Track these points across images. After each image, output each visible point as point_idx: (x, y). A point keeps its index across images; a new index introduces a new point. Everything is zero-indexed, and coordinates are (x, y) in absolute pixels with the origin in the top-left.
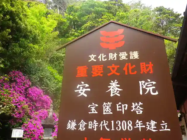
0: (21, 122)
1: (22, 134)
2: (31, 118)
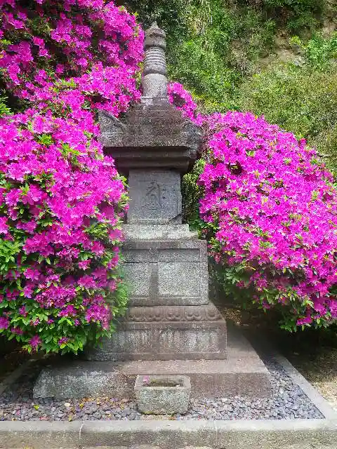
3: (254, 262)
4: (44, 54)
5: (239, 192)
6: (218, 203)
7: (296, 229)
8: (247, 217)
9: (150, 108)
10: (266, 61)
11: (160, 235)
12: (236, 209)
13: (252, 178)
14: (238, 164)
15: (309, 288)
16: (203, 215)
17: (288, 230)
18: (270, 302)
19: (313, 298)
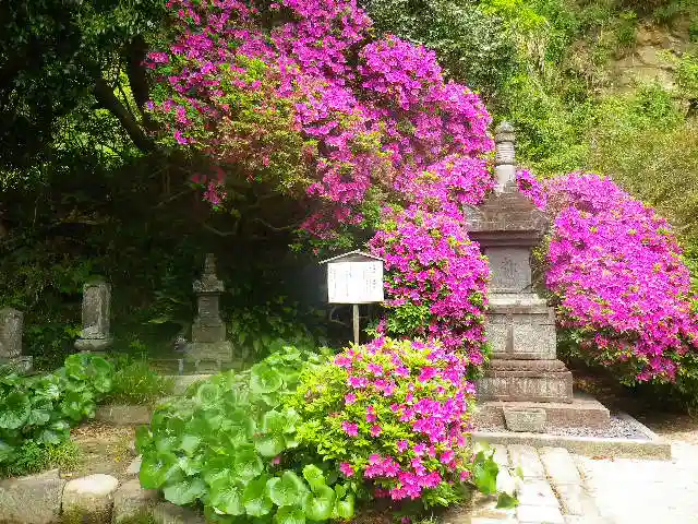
0: (362, 223)
1: (380, 286)
2: (406, 205)
3: (596, 325)
4: (410, 151)
5: (583, 266)
6: (563, 275)
7: (634, 298)
8: (590, 288)
9: (503, 195)
10: (622, 64)
11: (513, 302)
12: (580, 281)
13: (594, 253)
14: (581, 240)
15: (645, 348)
16: (550, 285)
17: (626, 299)
18: (611, 358)
19: (649, 356)
